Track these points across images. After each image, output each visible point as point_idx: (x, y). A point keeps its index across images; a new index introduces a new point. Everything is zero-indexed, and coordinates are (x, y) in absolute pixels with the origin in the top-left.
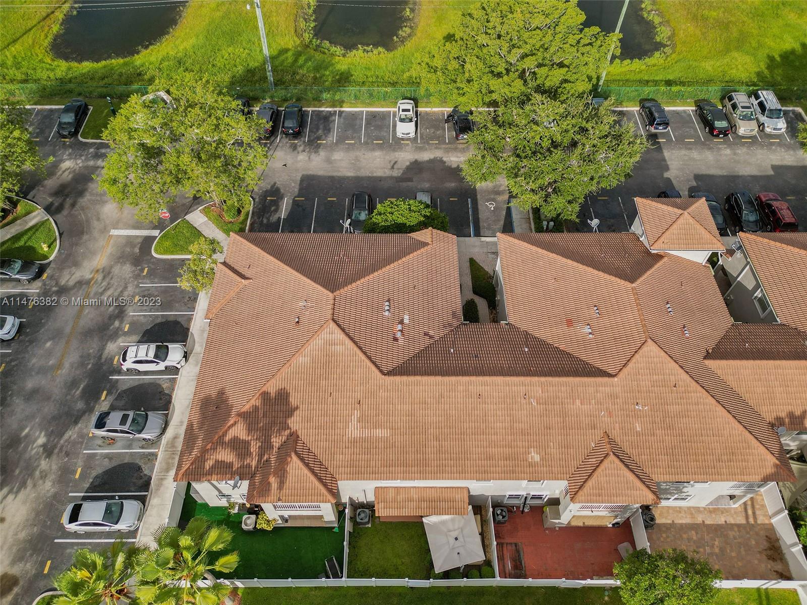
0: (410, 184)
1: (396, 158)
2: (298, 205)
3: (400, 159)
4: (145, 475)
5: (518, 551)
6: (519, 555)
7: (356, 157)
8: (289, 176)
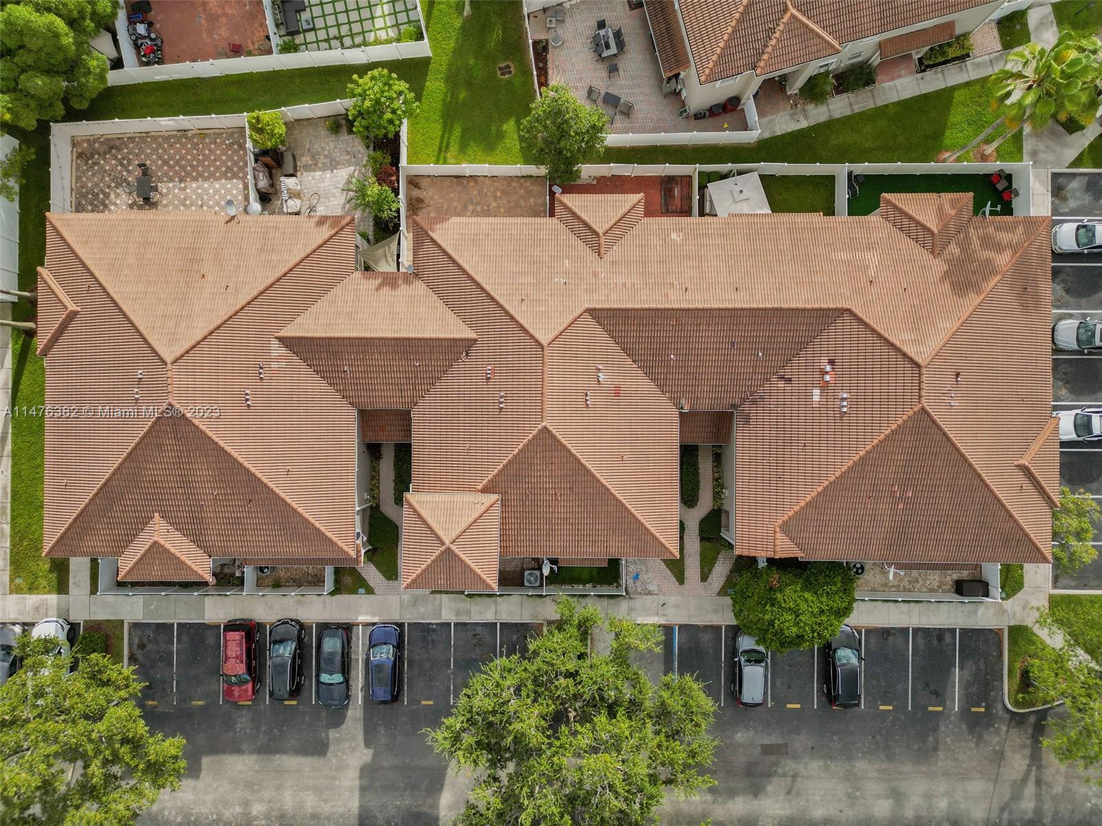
0: (766, 741)
1: (789, 801)
2: (936, 693)
3: (782, 797)
4: (1059, 284)
5: (667, 205)
6: (665, 201)
7: (853, 804)
8: (956, 760)
